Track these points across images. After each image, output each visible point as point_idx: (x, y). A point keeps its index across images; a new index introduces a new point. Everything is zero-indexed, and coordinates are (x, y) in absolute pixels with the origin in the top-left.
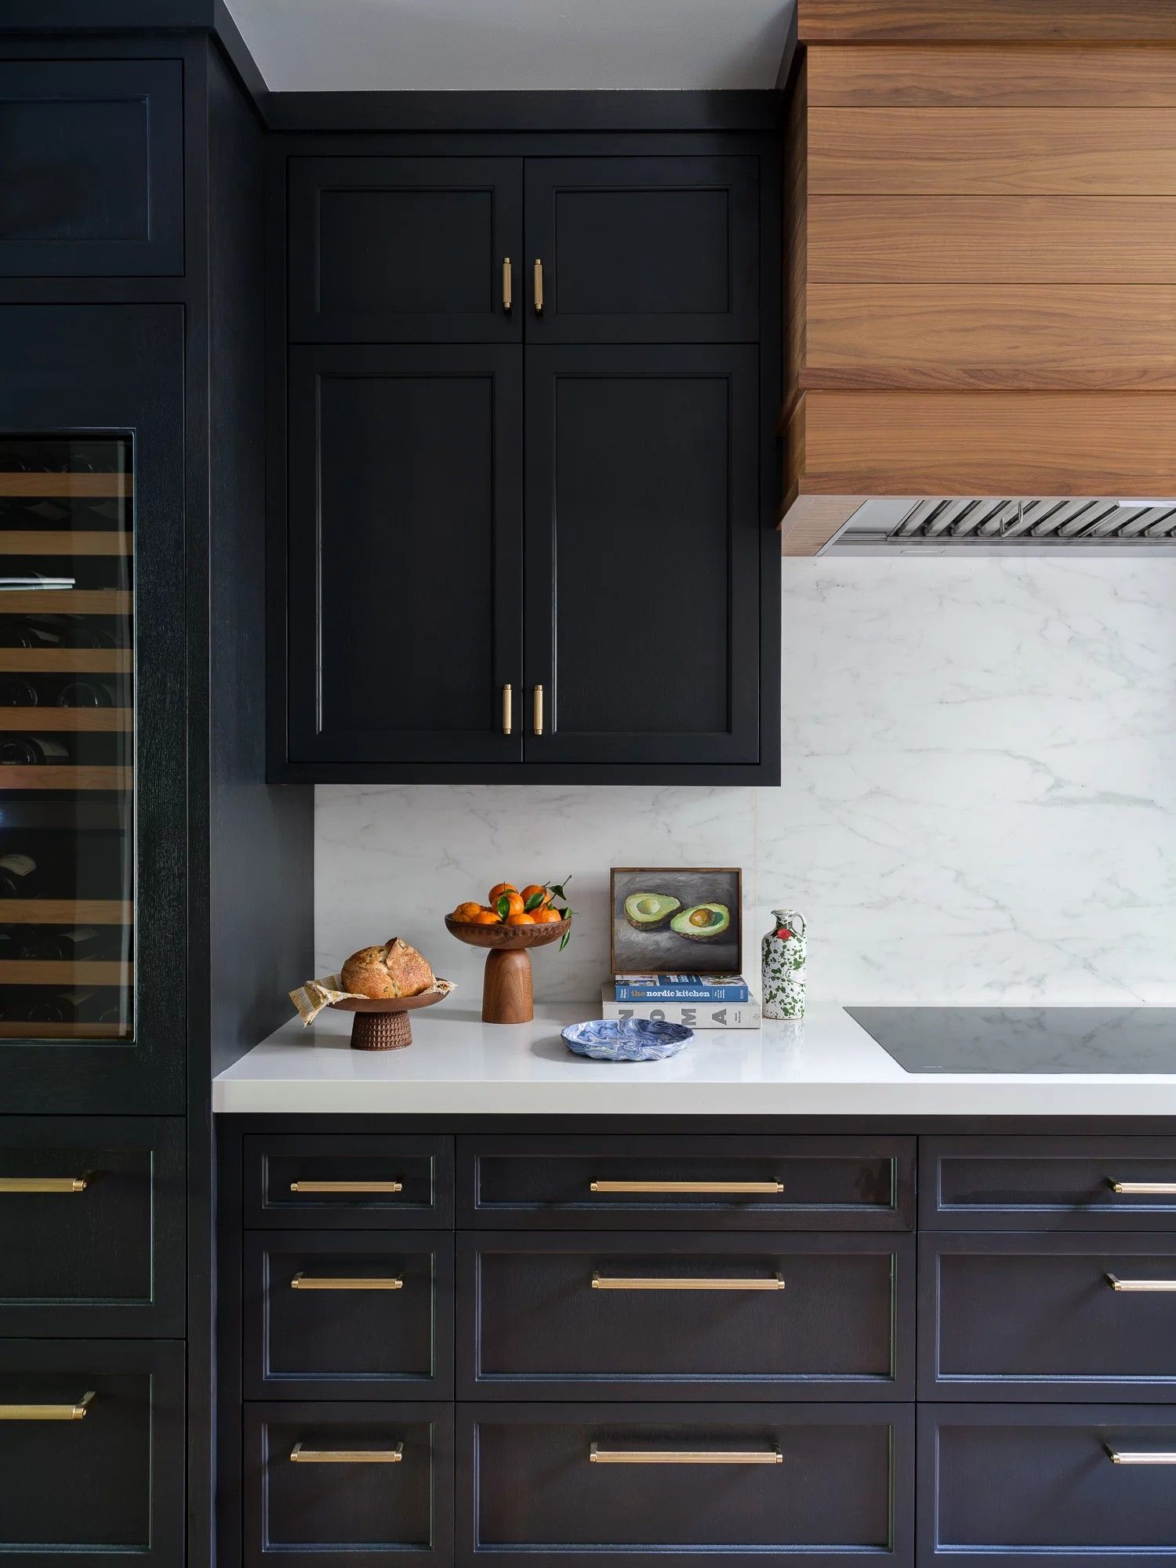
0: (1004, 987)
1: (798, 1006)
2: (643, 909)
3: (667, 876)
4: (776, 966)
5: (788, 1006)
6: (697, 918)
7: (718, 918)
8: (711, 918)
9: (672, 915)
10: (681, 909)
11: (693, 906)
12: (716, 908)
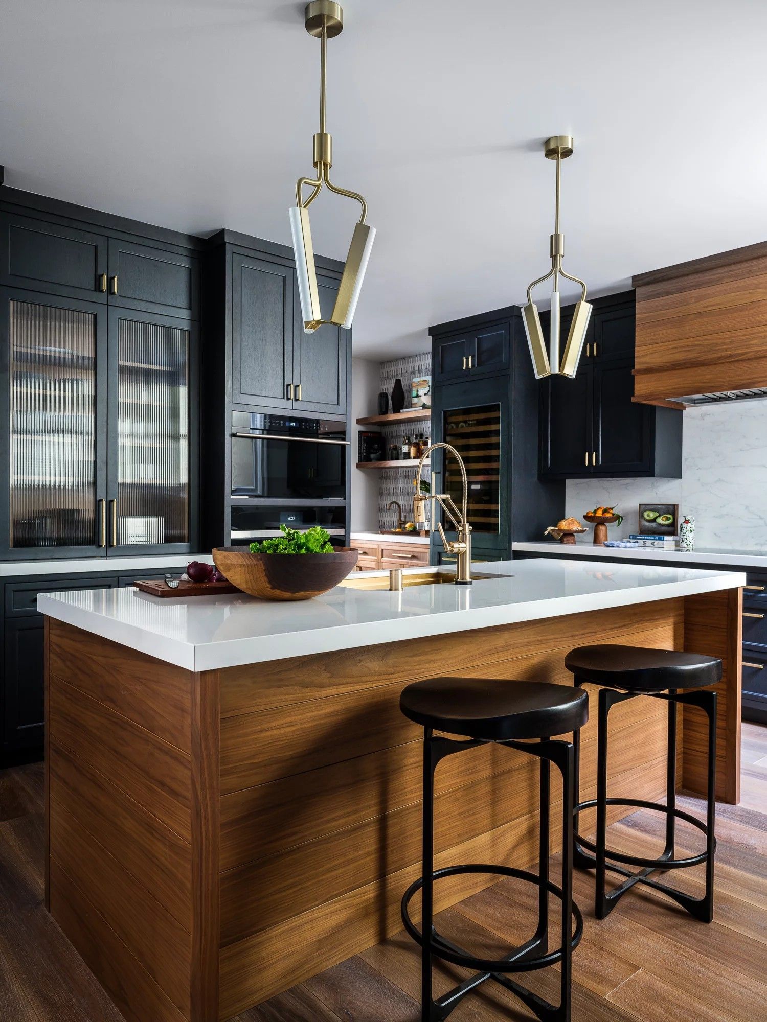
0: (762, 545)
1: (691, 544)
2: (648, 515)
3: (655, 506)
4: (684, 532)
5: (688, 544)
6: (664, 519)
7: (670, 519)
8: (668, 519)
9: (656, 518)
10: (659, 516)
11: (662, 515)
12: (669, 516)
